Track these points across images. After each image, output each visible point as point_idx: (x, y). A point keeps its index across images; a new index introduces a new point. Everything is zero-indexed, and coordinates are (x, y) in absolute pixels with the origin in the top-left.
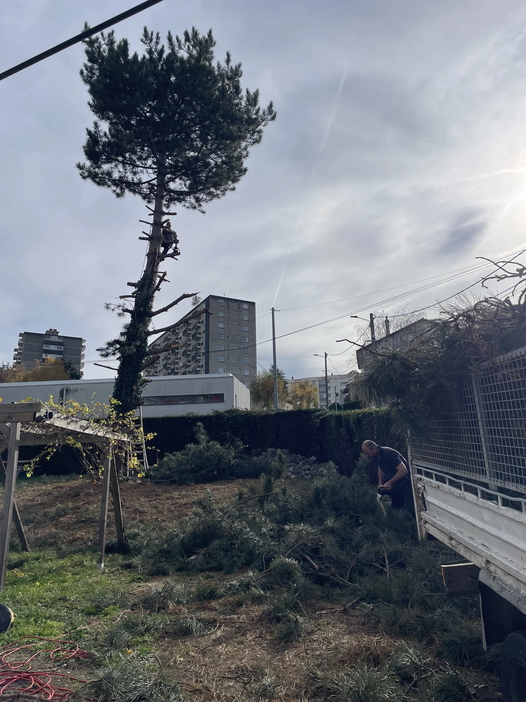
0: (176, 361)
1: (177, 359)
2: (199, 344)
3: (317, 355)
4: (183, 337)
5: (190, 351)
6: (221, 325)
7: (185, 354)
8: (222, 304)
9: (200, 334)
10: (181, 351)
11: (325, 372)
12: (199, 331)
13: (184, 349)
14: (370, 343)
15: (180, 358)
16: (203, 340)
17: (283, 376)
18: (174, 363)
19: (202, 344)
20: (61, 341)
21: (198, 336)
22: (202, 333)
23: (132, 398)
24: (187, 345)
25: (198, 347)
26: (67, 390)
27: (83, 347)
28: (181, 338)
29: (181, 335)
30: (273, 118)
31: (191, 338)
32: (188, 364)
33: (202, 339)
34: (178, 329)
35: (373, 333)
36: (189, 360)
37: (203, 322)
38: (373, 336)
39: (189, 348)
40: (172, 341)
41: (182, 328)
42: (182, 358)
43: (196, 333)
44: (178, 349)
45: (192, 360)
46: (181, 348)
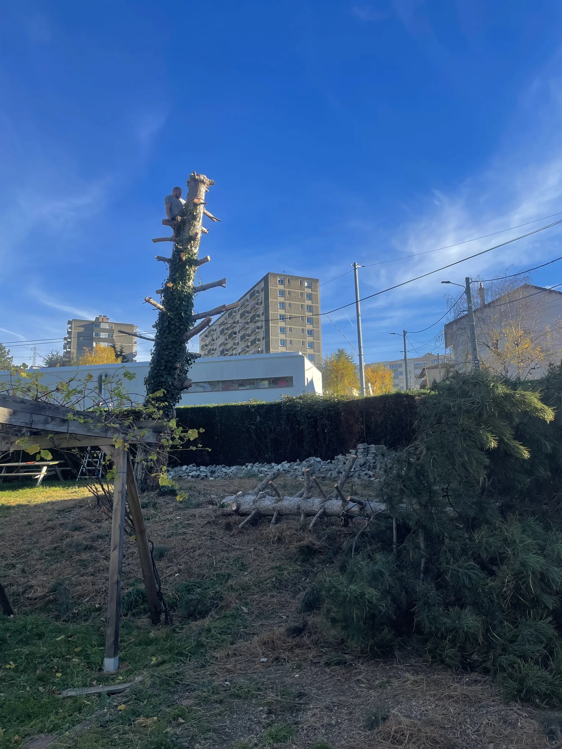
0: (234, 346)
1: (235, 344)
2: (258, 328)
3: (394, 334)
4: (240, 320)
5: (248, 335)
6: (281, 306)
7: (243, 338)
8: (282, 282)
9: (259, 316)
10: (239, 336)
11: (404, 353)
12: (257, 313)
13: (242, 333)
14: (466, 312)
15: (238, 343)
16: (262, 323)
18: (232, 348)
19: (261, 327)
20: (111, 327)
21: (257, 318)
22: (261, 315)
23: (175, 379)
24: (245, 329)
25: (257, 330)
26: (106, 376)
28: (238, 321)
29: (238, 318)
31: (249, 321)
32: (247, 349)
34: (235, 312)
35: (469, 301)
36: (248, 346)
37: (261, 303)
38: (470, 305)
39: (247, 332)
41: (239, 310)
42: (240, 343)
43: (254, 315)
44: (235, 333)
45: (251, 345)
46: (239, 332)
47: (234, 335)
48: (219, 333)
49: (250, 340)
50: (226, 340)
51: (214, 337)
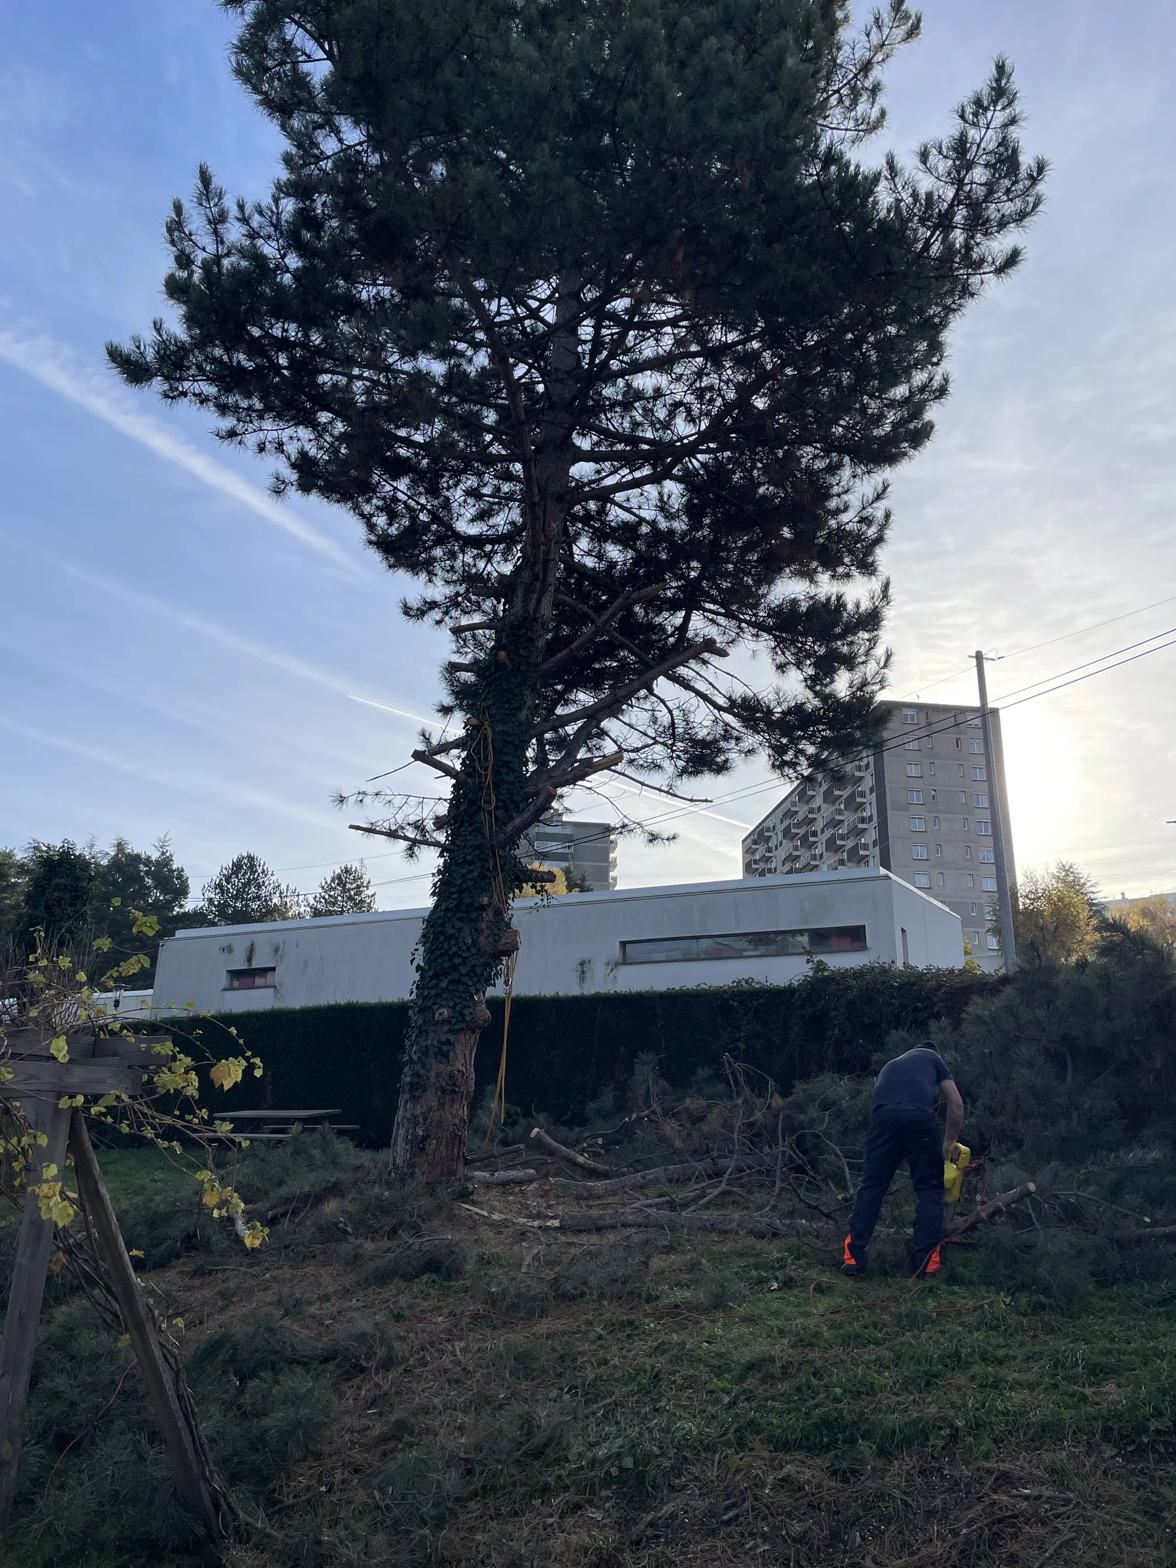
0: (813, 863)
1: (814, 857)
2: (863, 820)
4: (824, 806)
5: (842, 838)
6: (914, 771)
7: (831, 845)
8: (912, 719)
9: (862, 794)
10: (822, 839)
12: (860, 789)
13: (828, 833)
15: (821, 856)
16: (871, 810)
17: (1094, 890)
19: (871, 818)
20: (568, 831)
21: (858, 800)
22: (868, 792)
24: (834, 823)
25: (860, 826)
27: (612, 842)
28: (819, 808)
29: (818, 801)
30: (913, 32)
31: (842, 807)
33: (868, 806)
34: (813, 789)
36: (842, 860)
37: (867, 766)
39: (840, 831)
40: (800, 817)
42: (826, 855)
43: (853, 794)
44: (814, 834)
45: (849, 860)
46: (823, 831)
47: (811, 839)
48: (780, 836)
49: (847, 848)
50: (796, 848)
51: (772, 844)
